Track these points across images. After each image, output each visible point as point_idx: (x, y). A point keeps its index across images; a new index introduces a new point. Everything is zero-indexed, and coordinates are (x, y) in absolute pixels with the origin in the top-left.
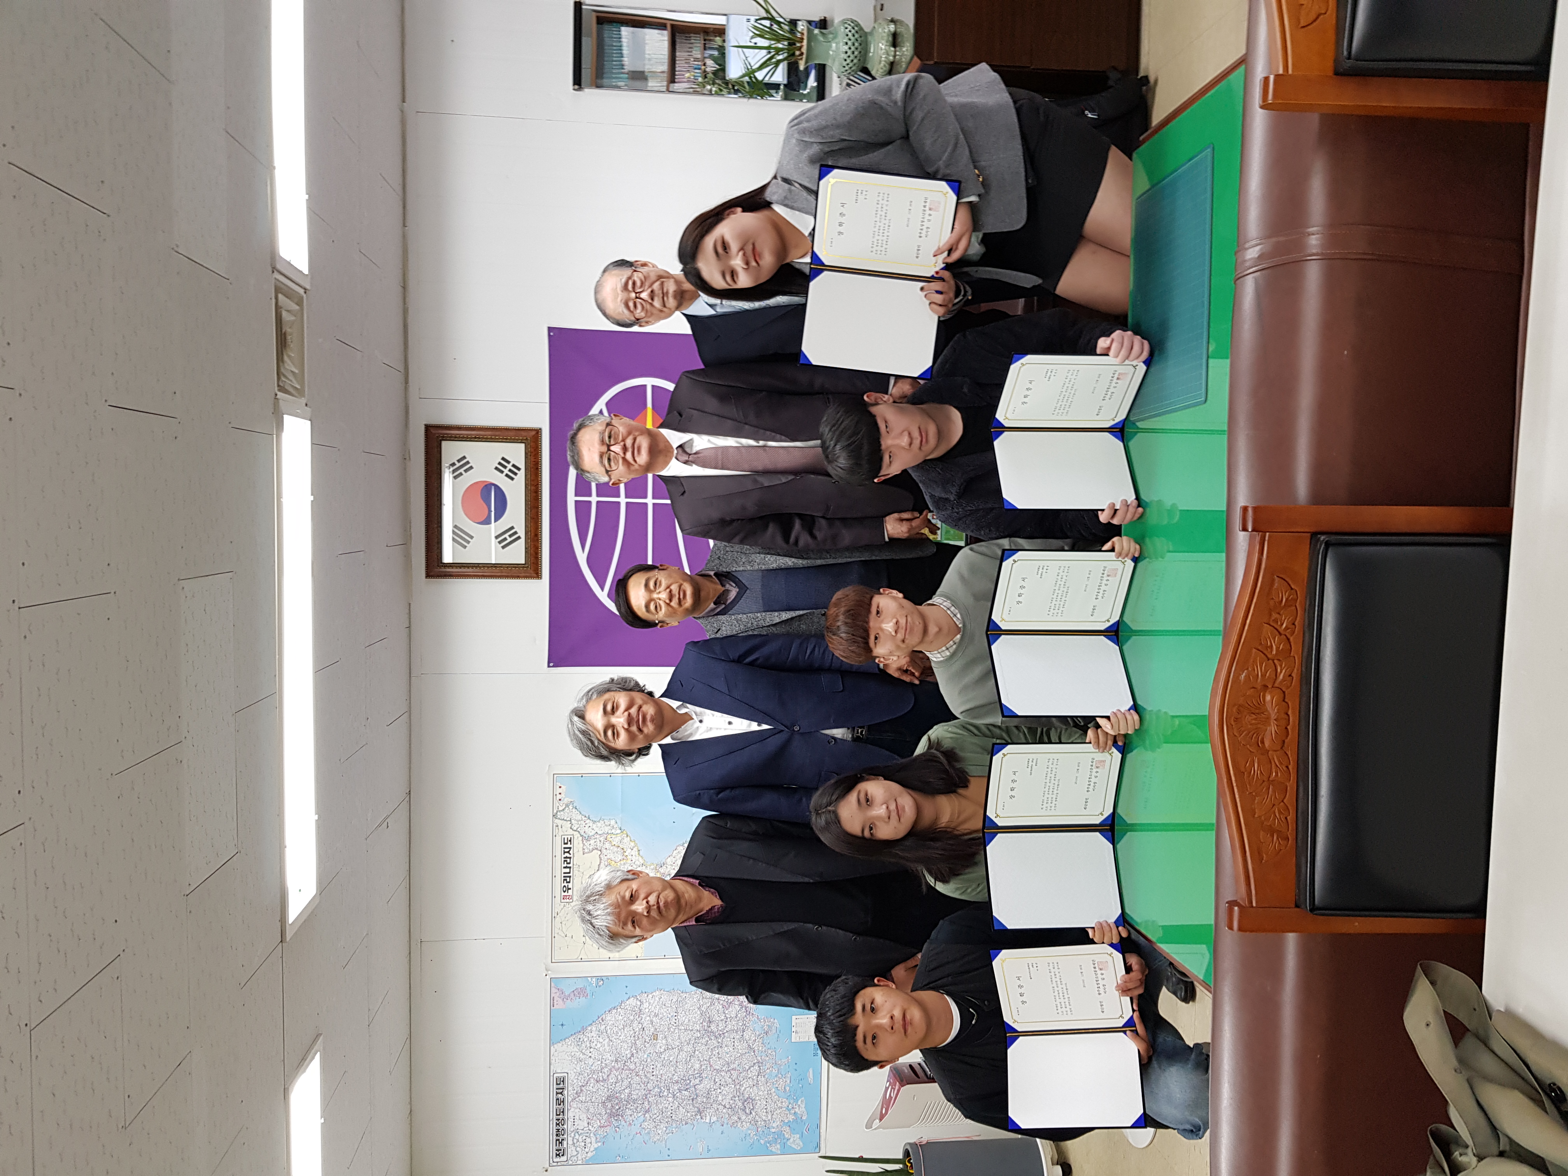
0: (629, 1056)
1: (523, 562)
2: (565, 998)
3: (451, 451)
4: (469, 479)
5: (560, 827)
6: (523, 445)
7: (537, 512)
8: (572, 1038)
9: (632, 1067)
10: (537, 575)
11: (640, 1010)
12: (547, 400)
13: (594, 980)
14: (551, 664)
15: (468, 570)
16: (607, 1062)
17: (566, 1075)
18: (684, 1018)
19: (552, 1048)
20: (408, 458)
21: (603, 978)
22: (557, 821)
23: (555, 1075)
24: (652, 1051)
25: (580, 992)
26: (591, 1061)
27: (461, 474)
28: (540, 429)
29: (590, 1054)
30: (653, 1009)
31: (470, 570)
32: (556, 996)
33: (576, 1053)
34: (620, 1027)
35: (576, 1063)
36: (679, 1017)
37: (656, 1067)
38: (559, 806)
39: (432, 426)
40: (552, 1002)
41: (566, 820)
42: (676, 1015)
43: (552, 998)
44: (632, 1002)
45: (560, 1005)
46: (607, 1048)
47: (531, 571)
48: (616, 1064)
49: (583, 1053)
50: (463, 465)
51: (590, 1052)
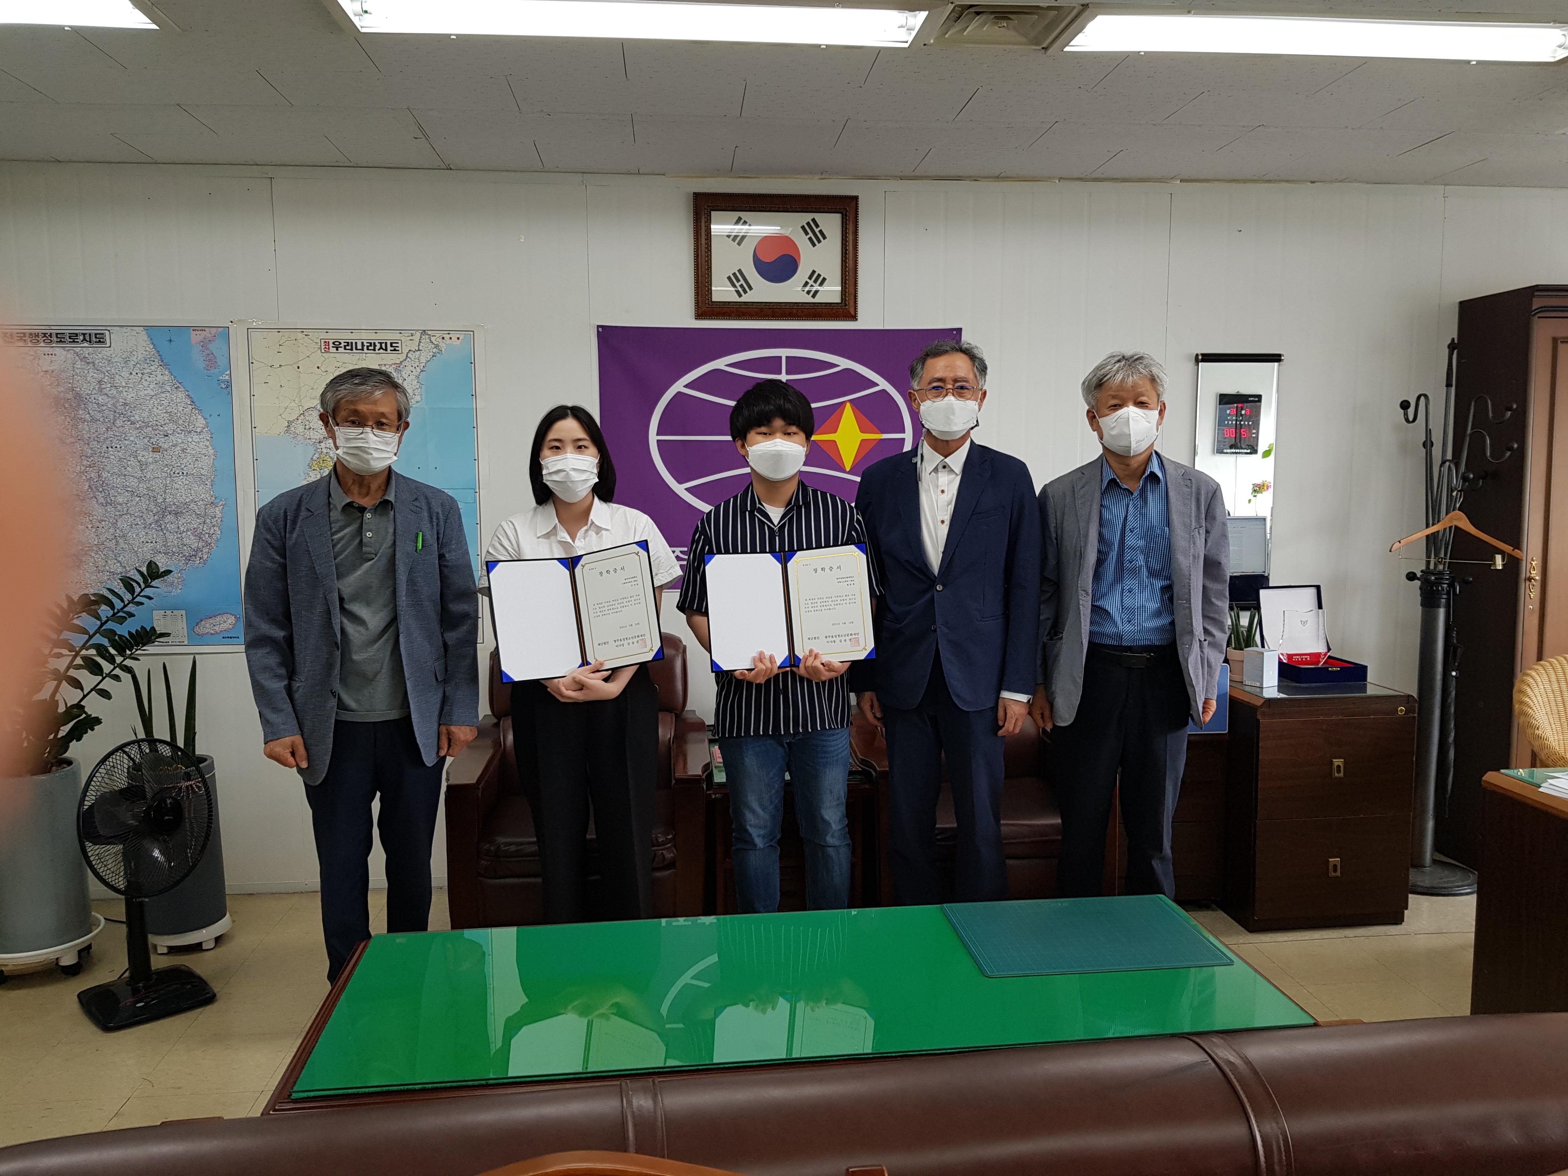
0: (132, 418)
1: (714, 299)
2: (204, 344)
3: (830, 223)
4: (802, 242)
5: (411, 338)
6: (838, 300)
7: (768, 316)
8: (154, 351)
9: (119, 423)
10: (700, 314)
11: (190, 432)
12: (886, 328)
13: (227, 377)
14: (600, 329)
15: (703, 239)
16: (124, 393)
17: (108, 345)
18: (180, 483)
19: (142, 328)
20: (823, 176)
21: (230, 388)
22: (418, 334)
23: (107, 332)
24: (138, 446)
25: (211, 361)
26: (125, 374)
27: (807, 233)
28: (857, 320)
29: (134, 373)
30: (192, 446)
31: (703, 241)
32: (207, 334)
33: (135, 357)
34: (168, 408)
35: (124, 357)
36: (182, 477)
37: (118, 452)
38: (436, 337)
39: (857, 204)
40: (199, 328)
41: (419, 345)
42: (185, 474)
43: (204, 328)
44: (200, 422)
45: (196, 338)
46: (141, 393)
47: (704, 308)
48: (121, 404)
49: (135, 366)
50: (816, 237)
51: (137, 374)
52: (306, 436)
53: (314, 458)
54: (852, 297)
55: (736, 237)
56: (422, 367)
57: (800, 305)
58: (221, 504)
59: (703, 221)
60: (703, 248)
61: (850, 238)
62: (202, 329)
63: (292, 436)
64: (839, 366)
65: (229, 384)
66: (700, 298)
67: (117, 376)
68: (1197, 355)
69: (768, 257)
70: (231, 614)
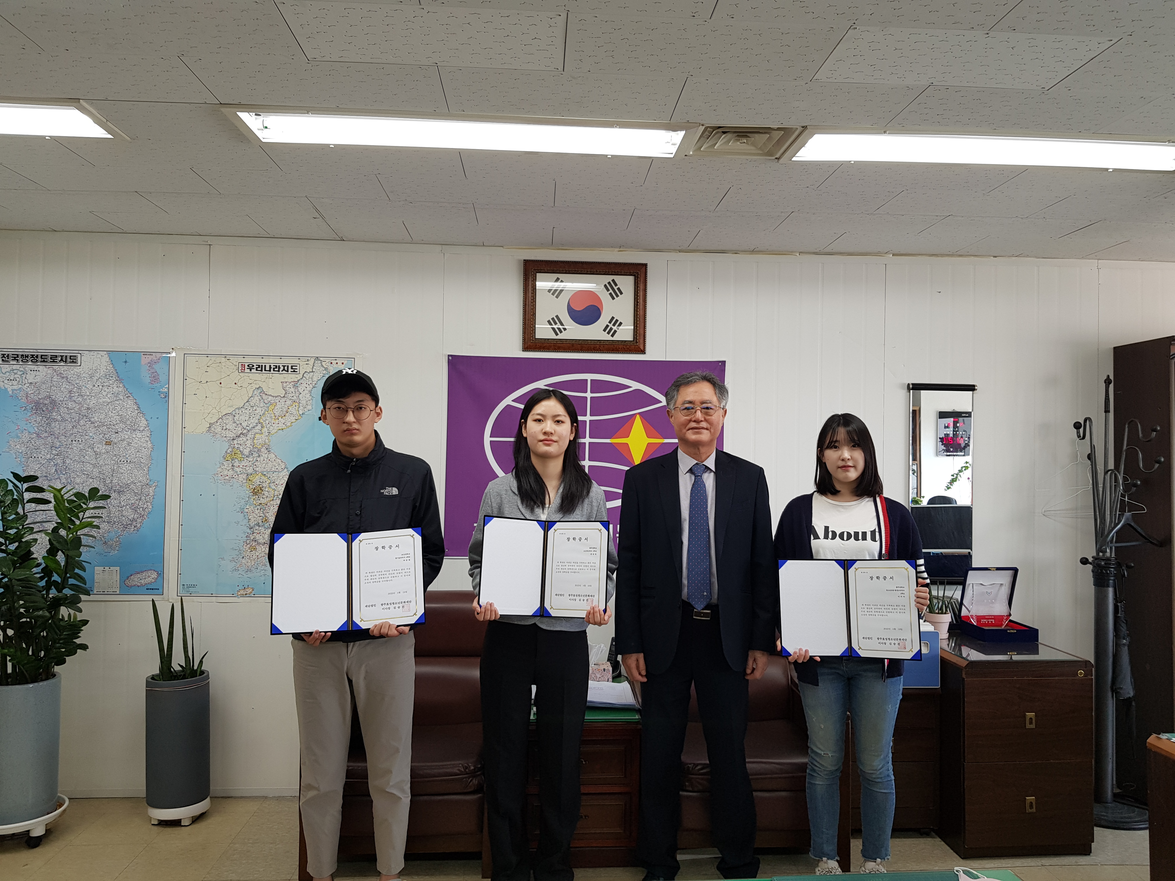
0: (92, 419)
1: (537, 337)
2: (151, 364)
3: (626, 283)
4: (604, 296)
5: (307, 362)
6: (631, 339)
7: (578, 350)
8: (112, 370)
9: (82, 422)
10: (526, 349)
11: (134, 430)
12: (667, 360)
13: (166, 390)
14: (450, 358)
15: (530, 293)
16: (88, 401)
17: (79, 364)
18: (124, 468)
19: (105, 353)
20: (621, 248)
21: (167, 397)
22: (313, 360)
23: (79, 355)
24: (94, 440)
25: (155, 378)
26: (90, 386)
27: (608, 290)
28: (645, 353)
29: (96, 386)
30: (135, 441)
31: (530, 295)
32: (153, 357)
33: (99, 373)
34: (120, 412)
35: (90, 373)
36: (126, 464)
37: (80, 444)
38: (326, 363)
39: (646, 269)
40: (148, 353)
41: (313, 368)
42: (129, 462)
43: (151, 353)
44: (144, 422)
45: (145, 360)
46: (101, 401)
47: (529, 343)
48: (85, 408)
49: (97, 380)
50: (615, 292)
51: (98, 386)
52: (223, 435)
53: (228, 451)
54: (642, 337)
55: (556, 290)
56: (314, 385)
57: (602, 342)
58: (154, 485)
59: (530, 280)
60: (530, 300)
61: (641, 294)
62: (150, 353)
63: (212, 434)
64: (631, 387)
65: (167, 395)
66: (526, 336)
67: (83, 387)
68: (909, 384)
69: (578, 308)
70: (154, 570)
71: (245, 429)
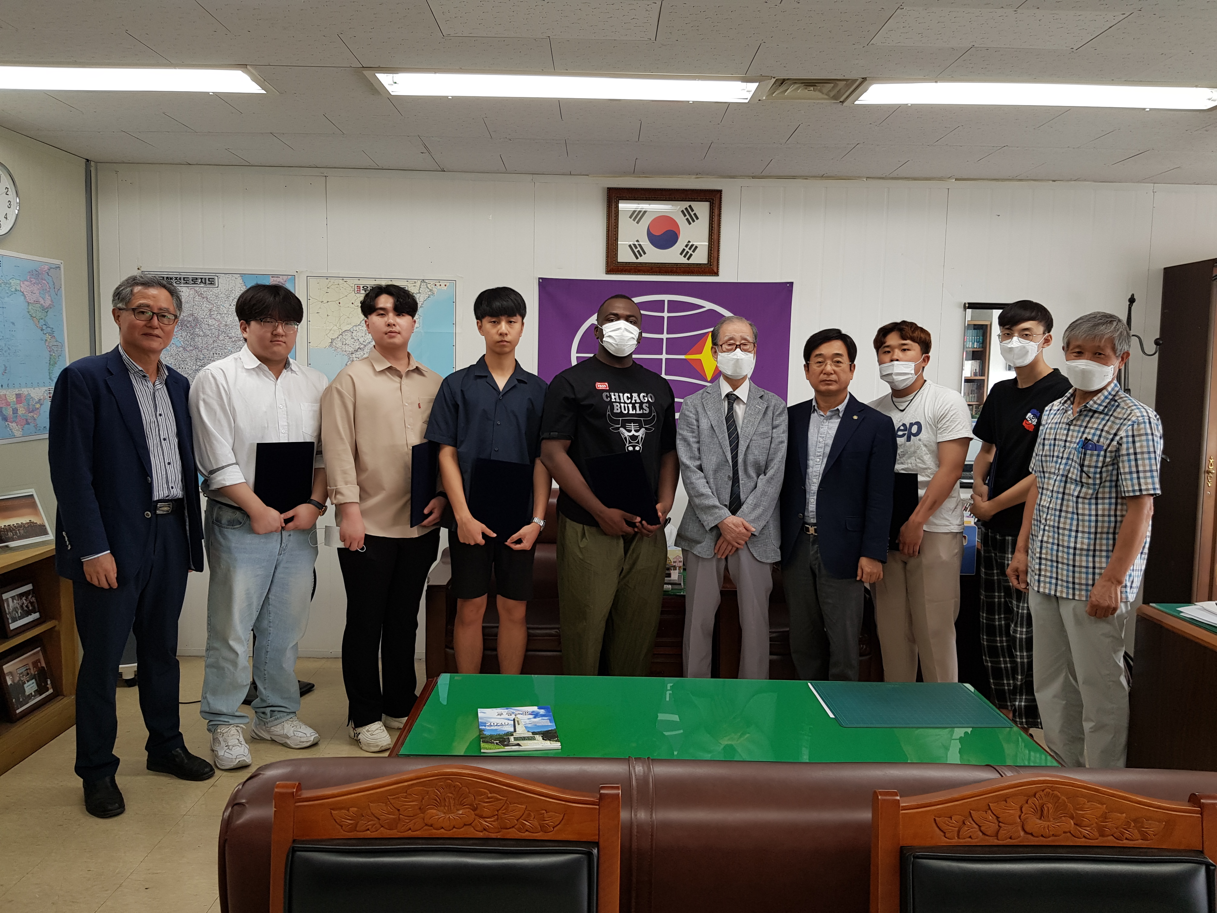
0: (230, 335)
1: (619, 260)
3: (702, 209)
5: (414, 284)
6: (705, 262)
7: (657, 272)
9: (221, 338)
10: (609, 271)
12: (739, 281)
15: (613, 220)
16: (226, 318)
17: (217, 286)
19: (239, 275)
20: (698, 176)
22: (419, 282)
23: (216, 277)
27: (685, 216)
28: (718, 275)
35: (226, 294)
38: (430, 284)
39: (721, 195)
47: (612, 267)
48: (223, 325)
50: (691, 217)
54: (716, 259)
57: (679, 265)
59: (613, 205)
61: (716, 219)
62: (278, 276)
63: (333, 349)
64: (705, 307)
66: (609, 260)
67: (222, 307)
68: (965, 303)
71: (362, 344)
